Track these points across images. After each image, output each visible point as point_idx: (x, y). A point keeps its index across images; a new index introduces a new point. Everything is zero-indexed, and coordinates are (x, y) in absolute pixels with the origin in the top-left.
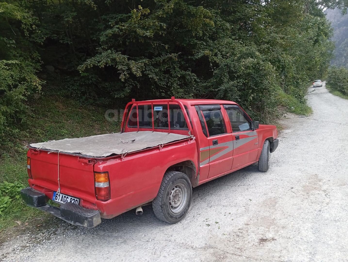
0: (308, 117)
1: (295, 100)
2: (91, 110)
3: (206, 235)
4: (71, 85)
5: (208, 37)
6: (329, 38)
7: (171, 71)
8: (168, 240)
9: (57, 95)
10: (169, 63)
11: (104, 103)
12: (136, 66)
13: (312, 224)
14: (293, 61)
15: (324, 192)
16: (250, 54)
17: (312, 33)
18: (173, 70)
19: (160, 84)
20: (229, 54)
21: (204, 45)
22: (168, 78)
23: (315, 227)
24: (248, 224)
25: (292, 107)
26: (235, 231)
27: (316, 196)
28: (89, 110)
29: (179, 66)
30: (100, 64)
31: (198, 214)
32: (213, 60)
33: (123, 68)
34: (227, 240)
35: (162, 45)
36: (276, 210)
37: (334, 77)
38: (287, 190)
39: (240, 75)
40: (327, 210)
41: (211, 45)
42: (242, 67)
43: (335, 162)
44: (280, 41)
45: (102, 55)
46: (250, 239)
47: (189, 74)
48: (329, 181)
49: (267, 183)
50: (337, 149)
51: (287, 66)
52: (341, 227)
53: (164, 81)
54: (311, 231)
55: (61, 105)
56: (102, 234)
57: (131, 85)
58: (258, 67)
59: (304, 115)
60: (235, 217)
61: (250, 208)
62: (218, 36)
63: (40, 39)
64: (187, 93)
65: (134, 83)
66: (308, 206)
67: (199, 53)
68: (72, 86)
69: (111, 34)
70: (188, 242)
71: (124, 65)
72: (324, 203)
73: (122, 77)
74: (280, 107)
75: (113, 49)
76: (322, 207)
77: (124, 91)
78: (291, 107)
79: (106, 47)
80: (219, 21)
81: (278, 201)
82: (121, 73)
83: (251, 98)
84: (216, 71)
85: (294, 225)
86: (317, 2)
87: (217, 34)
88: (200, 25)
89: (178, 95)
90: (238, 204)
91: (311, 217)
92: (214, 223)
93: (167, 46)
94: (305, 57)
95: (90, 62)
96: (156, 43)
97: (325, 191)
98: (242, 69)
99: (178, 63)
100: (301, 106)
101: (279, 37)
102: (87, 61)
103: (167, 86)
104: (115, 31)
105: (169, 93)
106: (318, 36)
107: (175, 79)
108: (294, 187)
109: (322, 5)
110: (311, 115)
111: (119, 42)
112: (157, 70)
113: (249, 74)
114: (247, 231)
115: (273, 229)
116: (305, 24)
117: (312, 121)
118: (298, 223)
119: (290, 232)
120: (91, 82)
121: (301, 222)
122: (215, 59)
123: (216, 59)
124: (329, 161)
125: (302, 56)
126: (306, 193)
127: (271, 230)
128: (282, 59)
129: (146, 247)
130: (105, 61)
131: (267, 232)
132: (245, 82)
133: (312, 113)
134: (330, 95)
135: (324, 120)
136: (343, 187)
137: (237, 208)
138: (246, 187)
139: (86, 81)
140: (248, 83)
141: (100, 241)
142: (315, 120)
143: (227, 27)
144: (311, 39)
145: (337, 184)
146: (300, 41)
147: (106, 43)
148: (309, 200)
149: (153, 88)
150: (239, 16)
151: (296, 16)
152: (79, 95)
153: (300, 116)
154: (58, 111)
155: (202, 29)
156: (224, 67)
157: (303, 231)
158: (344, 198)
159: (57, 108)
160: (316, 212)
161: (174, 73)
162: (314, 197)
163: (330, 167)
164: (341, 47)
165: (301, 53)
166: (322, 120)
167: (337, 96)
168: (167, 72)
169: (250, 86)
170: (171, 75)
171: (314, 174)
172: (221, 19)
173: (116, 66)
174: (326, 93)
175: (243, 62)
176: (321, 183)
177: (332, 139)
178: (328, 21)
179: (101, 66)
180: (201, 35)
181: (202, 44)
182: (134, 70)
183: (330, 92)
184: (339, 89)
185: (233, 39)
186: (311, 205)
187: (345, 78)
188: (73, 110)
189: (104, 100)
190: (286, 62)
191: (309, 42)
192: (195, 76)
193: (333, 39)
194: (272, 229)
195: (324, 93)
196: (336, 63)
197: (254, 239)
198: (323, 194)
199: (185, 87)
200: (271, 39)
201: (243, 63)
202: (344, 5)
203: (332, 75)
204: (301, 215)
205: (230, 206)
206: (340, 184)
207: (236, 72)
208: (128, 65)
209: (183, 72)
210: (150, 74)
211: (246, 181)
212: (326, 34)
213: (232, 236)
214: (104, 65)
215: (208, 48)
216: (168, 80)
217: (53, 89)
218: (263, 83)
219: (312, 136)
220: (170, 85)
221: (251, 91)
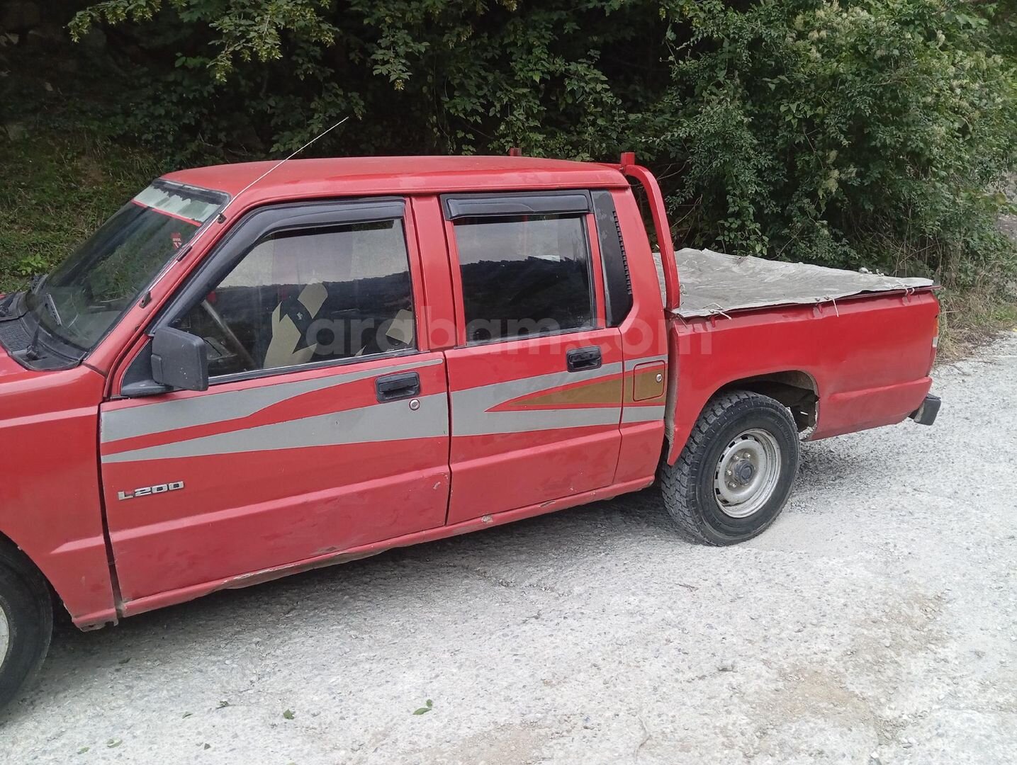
9: (88, 133)
18: (522, 56)
22: (497, 87)
29: (551, 41)
30: (132, 6)
32: (681, 14)
39: (795, 83)
42: (814, 50)
47: (579, 74)
53: (477, 96)
55: (94, 170)
65: (345, 96)
68: (150, 102)
83: (832, 185)
84: (684, 60)
98: (809, 59)
99: (547, 29)
103: (485, 117)
107: (519, 91)
113: (833, 79)
122: (689, 9)
123: (694, 11)
132: (814, 116)
161: (519, 68)
170: (509, 74)
176: (916, 664)
192: (603, 82)
209: (559, 65)
210: (388, 62)
214: (155, 13)
216: (494, 94)
217: (83, 112)
220: (495, 115)
221: (833, 154)
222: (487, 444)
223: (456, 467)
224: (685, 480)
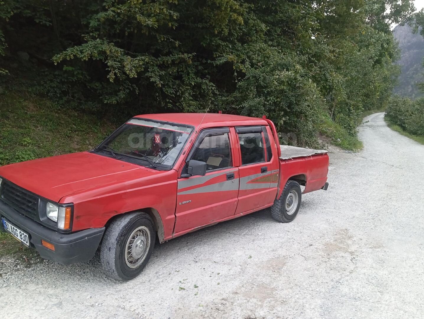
0: (355, 154)
1: (343, 130)
2: (71, 116)
3: (174, 304)
4: (49, 80)
5: (236, 39)
6: (395, 61)
7: (183, 76)
8: (122, 306)
9: (28, 92)
10: (183, 66)
11: (91, 108)
12: (132, 63)
13: (323, 300)
14: (343, 81)
15: (350, 255)
16: (286, 65)
17: (373, 51)
18: (187, 76)
19: (167, 91)
20: (261, 63)
21: (230, 48)
22: (179, 86)
23: (326, 306)
24: (236, 293)
25: (339, 139)
26: (216, 301)
27: (339, 259)
28: (70, 116)
29: (195, 72)
30: (83, 56)
31: (176, 271)
32: (239, 68)
33: (114, 65)
34: (201, 314)
35: (171, 40)
36: (281, 275)
37: (394, 108)
38: (304, 247)
39: (272, 91)
40: (348, 281)
41: (239, 49)
42: (275, 81)
43: (374, 214)
44: (329, 55)
45: (87, 44)
46: (232, 316)
47: (206, 84)
48: (361, 239)
49: (281, 235)
50: (380, 198)
51: (335, 87)
52: (360, 310)
53: (173, 88)
54: (318, 311)
55: (31, 106)
56: (33, 289)
57: (128, 88)
58: (295, 83)
59: (352, 150)
60: (224, 279)
61: (247, 268)
62: (250, 39)
63: (5, 13)
64: (202, 108)
65: (132, 86)
66: (325, 273)
67: (222, 57)
68: (49, 82)
69: (104, 18)
70: (145, 313)
71: (117, 61)
72: (346, 271)
73: (111, 77)
74: (324, 138)
75: (105, 39)
76: (343, 276)
77: (117, 95)
78: (336, 139)
79: (96, 34)
80: (252, 19)
81: (287, 262)
82: (111, 71)
83: (282, 122)
84: (240, 82)
85: (298, 300)
86: (385, 15)
87: (249, 36)
88: (226, 20)
89: (189, 109)
90: (234, 261)
91: (323, 290)
92: (192, 287)
93: (177, 43)
94: (361, 79)
95: (71, 52)
96: (164, 37)
97: (352, 253)
98: (274, 84)
99: (193, 68)
100: (349, 139)
101: (329, 49)
102: (67, 51)
103: (176, 95)
104: (109, 14)
105: (177, 104)
106: (381, 55)
107: (187, 87)
108: (314, 244)
109: (390, 19)
110: (360, 151)
111: (116, 30)
112: (163, 73)
113: (282, 91)
114: (232, 303)
115: (269, 303)
116: (367, 40)
117: (359, 158)
118: (305, 298)
119: (290, 309)
120: (76, 79)
121: (309, 297)
122: (241, 67)
123: (243, 67)
124: (366, 213)
125: (358, 78)
126: (327, 254)
127: (265, 305)
128: (330, 77)
129: (85, 315)
130: (90, 53)
131: (258, 307)
132: (277, 101)
133: (361, 150)
134: (388, 129)
135: (374, 159)
136: (377, 250)
137: (231, 266)
138: (252, 238)
139: (69, 78)
140: (280, 102)
141: (24, 299)
142: (363, 158)
143: (261, 28)
144: (371, 58)
145: (370, 245)
146: (358, 60)
147: (97, 29)
148: (328, 265)
149: (157, 97)
150: (280, 17)
151: (353, 27)
152: (58, 95)
153: (346, 152)
154: (26, 113)
155: (229, 27)
156: (252, 78)
157: (308, 310)
158: (374, 265)
159: (25, 108)
160: (332, 283)
161: (187, 80)
162: (335, 260)
163: (367, 221)
164: (409, 73)
165: (358, 74)
166: (371, 158)
167: (396, 132)
168: (178, 77)
169: (282, 107)
170: (183, 82)
171: (344, 229)
172: (255, 18)
173: (105, 61)
174: (383, 126)
175: (278, 75)
176: (350, 242)
177: (377, 184)
178: (395, 39)
179: (83, 59)
180: (227, 34)
181: (227, 47)
182: (127, 69)
183: (389, 126)
184: (399, 123)
185: (269, 46)
186: (329, 271)
187: (407, 111)
188: (46, 113)
189: (92, 105)
190: (335, 82)
191: (368, 62)
192: (214, 87)
193: (400, 63)
194: (266, 303)
195: (381, 126)
196: (401, 93)
197: (238, 316)
198: (348, 258)
199: (201, 99)
200: (318, 51)
201: (277, 77)
202: (415, 22)
203: (393, 106)
204: (312, 286)
205: (223, 263)
206: (373, 246)
207: (266, 87)
208: (121, 61)
209: (199, 80)
210: (153, 77)
211: (255, 229)
212: (391, 56)
213: (210, 308)
214: (88, 58)
215: (234, 53)
216: (179, 88)
217: (24, 84)
218: (300, 105)
219: (355, 178)
220: (179, 95)
221: (283, 113)
222: (246, 192)
223: (239, 198)
224: (279, 204)
